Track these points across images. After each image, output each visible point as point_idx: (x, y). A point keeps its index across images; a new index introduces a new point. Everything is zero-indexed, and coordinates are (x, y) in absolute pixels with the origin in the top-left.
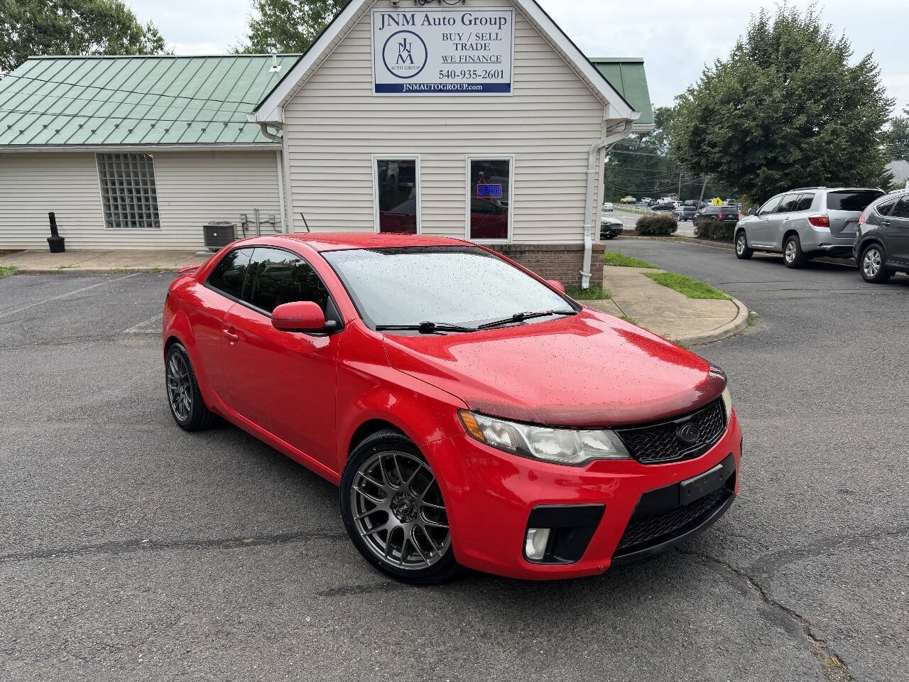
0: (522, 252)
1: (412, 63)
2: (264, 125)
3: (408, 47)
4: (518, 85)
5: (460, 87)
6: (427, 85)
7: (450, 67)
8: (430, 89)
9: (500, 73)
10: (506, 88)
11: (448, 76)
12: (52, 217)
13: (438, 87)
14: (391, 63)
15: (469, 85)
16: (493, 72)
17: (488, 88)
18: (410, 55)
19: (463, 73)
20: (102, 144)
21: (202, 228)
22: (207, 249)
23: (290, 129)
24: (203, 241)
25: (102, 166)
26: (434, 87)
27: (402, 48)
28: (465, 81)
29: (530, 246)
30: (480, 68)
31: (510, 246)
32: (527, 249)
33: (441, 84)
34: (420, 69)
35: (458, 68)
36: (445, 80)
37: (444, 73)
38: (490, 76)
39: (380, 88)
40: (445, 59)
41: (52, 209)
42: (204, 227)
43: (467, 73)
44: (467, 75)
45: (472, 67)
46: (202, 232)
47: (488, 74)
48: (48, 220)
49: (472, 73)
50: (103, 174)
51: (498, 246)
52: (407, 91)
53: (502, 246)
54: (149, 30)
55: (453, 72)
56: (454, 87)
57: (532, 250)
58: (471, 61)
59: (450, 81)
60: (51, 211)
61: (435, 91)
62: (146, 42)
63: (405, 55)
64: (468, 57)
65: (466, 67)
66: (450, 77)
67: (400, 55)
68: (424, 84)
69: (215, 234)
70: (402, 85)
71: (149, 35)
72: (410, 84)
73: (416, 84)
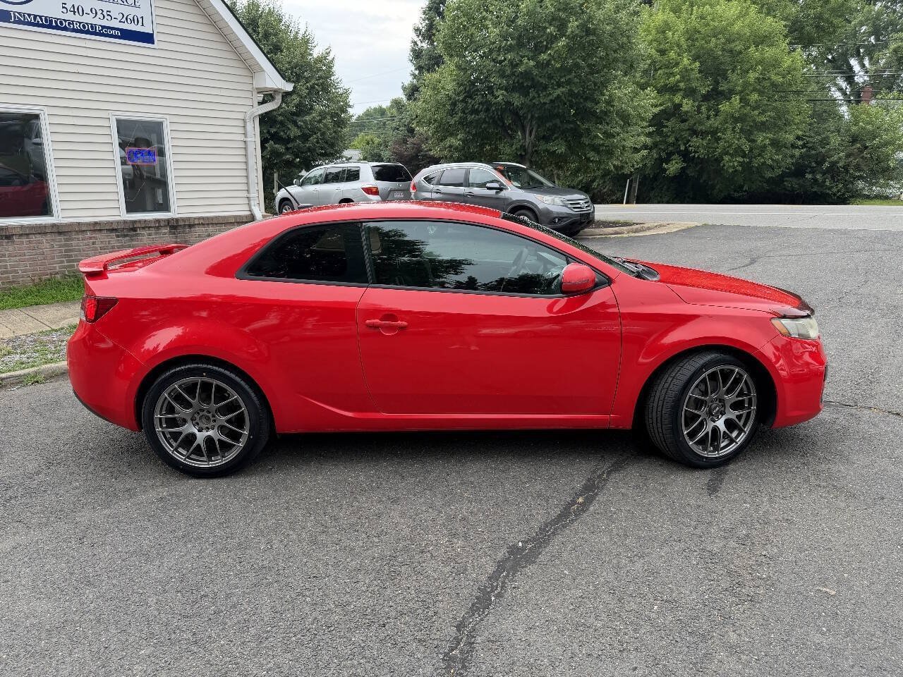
0: (190, 226)
4: (162, 37)
6: (46, 20)
8: (50, 24)
9: (140, 20)
10: (148, 38)
11: (74, 12)
13: (60, 23)
15: (103, 27)
16: (131, 17)
17: (126, 35)
19: (94, 12)
26: (56, 22)
28: (98, 22)
29: (199, 219)
30: (114, 9)
31: (175, 220)
32: (196, 222)
33: (65, 21)
35: (85, 4)
36: (71, 16)
37: (69, 6)
38: (129, 21)
43: (99, 12)
44: (99, 15)
45: (105, 6)
47: (126, 19)
49: (105, 13)
51: (164, 220)
52: (15, 22)
55: (80, 8)
56: (83, 26)
57: (202, 224)
59: (77, 18)
61: (57, 28)
66: (77, 14)
68: (40, 17)
70: (8, 13)
72: (20, 13)
73: (29, 15)
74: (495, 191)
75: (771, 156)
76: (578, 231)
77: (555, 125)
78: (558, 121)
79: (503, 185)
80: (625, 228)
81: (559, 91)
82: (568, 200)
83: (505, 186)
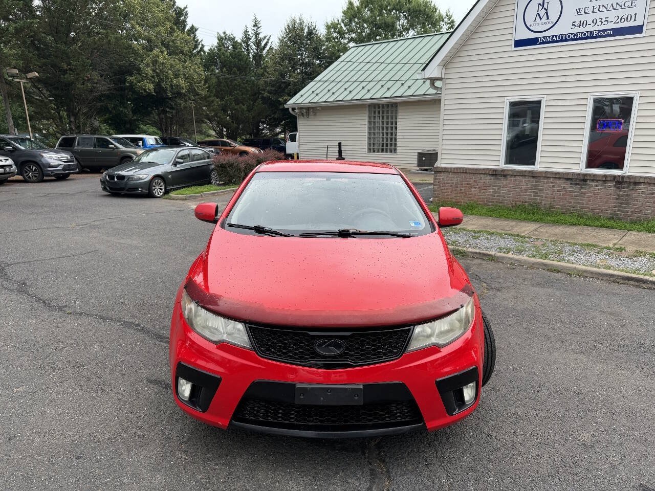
0: (636, 184)
1: (548, 18)
2: (432, 81)
3: (545, 6)
4: (651, 26)
5: (590, 35)
6: (559, 37)
7: (582, 18)
8: (561, 39)
9: (633, 17)
10: (638, 29)
11: (580, 26)
12: (340, 144)
13: (569, 36)
14: (530, 21)
15: (599, 31)
16: (625, 18)
17: (618, 32)
18: (547, 13)
19: (595, 21)
20: (370, 99)
21: (417, 154)
22: (418, 168)
23: (448, 81)
24: (416, 162)
25: (370, 112)
26: (566, 37)
27: (541, 8)
28: (597, 28)
29: (646, 178)
30: (612, 15)
31: (623, 177)
32: (642, 181)
33: (572, 34)
34: (554, 23)
35: (589, 18)
36: (577, 30)
37: (576, 24)
38: (623, 20)
39: (519, 43)
40: (578, 11)
41: (339, 140)
42: (419, 153)
43: (598, 21)
44: (599, 23)
45: (603, 15)
46: (416, 157)
47: (620, 19)
48: (338, 147)
49: (603, 20)
50: (370, 117)
52: (541, 44)
53: (614, 177)
54: (447, 16)
55: (585, 22)
56: (585, 34)
57: (648, 183)
58: (604, 9)
59: (582, 29)
60: (339, 142)
61: (566, 40)
62: (443, 25)
63: (542, 12)
64: (601, 7)
65: (597, 16)
66: (581, 27)
67: (538, 14)
68: (556, 36)
69: (424, 159)
70: (537, 39)
71: (446, 20)
72: (544, 37)
73: (549, 37)
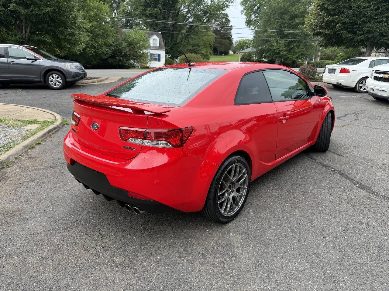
74: (31, 61)
75: (105, 49)
76: (76, 83)
77: (43, 27)
78: (46, 25)
79: (36, 57)
80: (96, 80)
81: (48, 9)
82: (77, 66)
83: (38, 58)
